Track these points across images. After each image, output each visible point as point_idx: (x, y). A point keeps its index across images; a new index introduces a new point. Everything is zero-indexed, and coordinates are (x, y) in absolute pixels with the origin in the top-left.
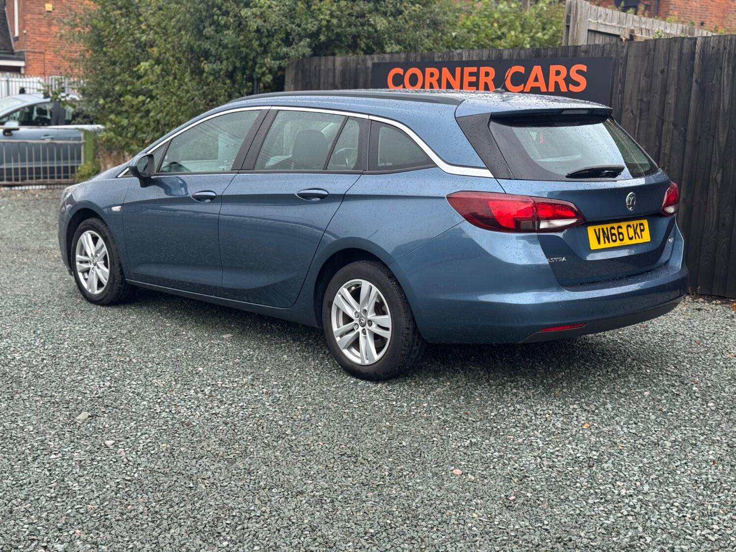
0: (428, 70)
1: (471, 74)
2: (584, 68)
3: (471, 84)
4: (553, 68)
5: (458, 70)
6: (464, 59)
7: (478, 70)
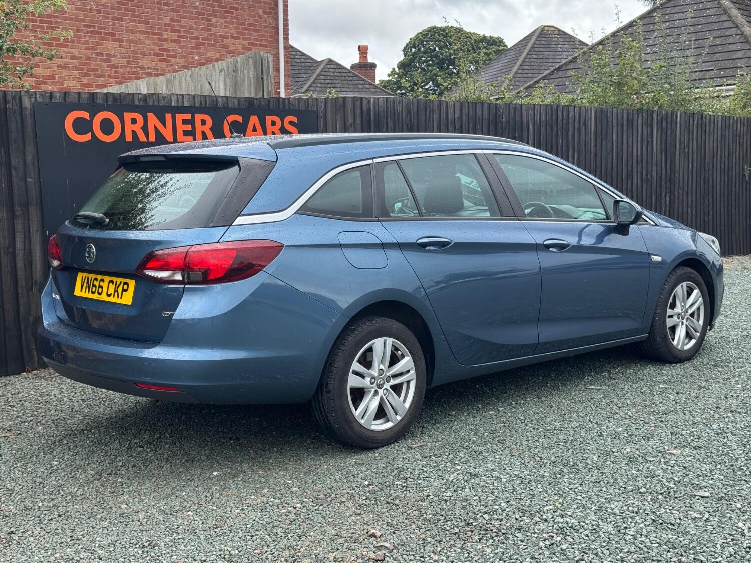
0: (128, 116)
1: (185, 122)
2: (295, 119)
3: (186, 133)
4: (269, 119)
5: (168, 116)
6: (173, 104)
7: (193, 117)
